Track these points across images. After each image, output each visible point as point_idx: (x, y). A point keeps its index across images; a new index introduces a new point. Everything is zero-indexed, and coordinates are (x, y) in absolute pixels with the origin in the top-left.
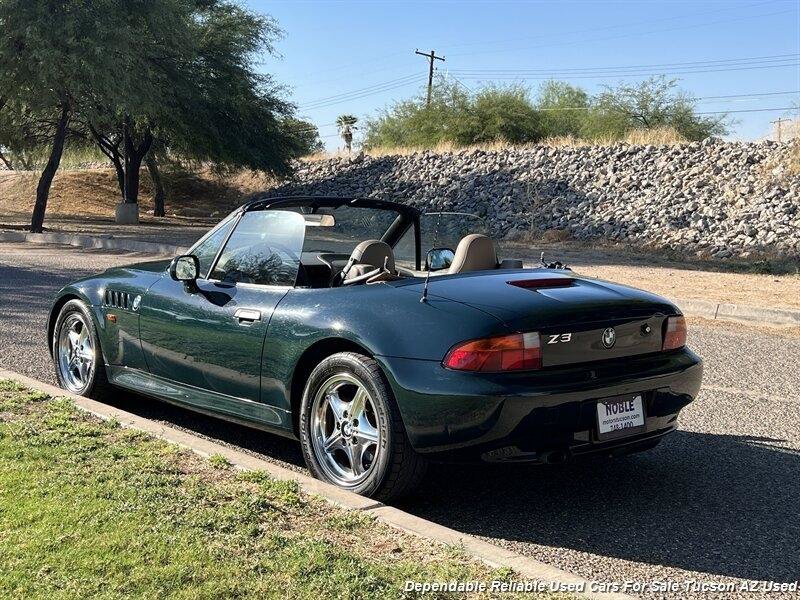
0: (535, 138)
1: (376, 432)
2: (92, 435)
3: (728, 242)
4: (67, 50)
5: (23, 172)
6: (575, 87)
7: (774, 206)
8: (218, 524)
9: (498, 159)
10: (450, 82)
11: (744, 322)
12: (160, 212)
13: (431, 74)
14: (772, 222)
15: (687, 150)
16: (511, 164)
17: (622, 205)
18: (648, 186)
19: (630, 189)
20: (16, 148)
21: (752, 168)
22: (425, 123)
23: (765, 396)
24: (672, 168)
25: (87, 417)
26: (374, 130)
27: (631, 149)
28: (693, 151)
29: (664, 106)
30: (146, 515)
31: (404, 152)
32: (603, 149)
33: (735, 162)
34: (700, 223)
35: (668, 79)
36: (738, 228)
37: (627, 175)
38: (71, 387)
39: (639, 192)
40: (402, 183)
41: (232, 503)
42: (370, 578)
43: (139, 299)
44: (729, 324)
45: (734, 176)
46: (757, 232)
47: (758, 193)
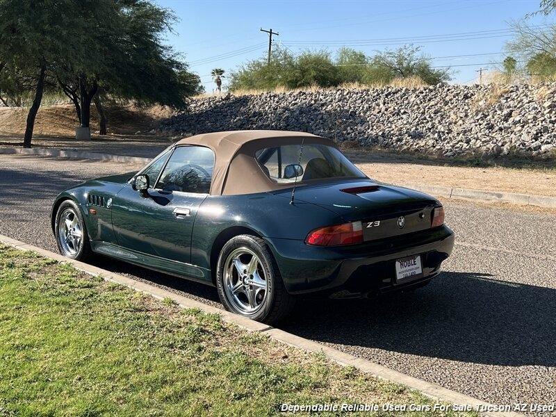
0: (335, 83)
1: (265, 283)
2: (88, 287)
3: (453, 146)
4: (44, 33)
5: (16, 108)
6: (357, 51)
7: (480, 125)
8: (176, 344)
9: (314, 97)
10: (282, 48)
11: (467, 199)
12: (103, 132)
13: (270, 44)
14: (479, 134)
15: (427, 91)
16: (321, 100)
17: (389, 125)
18: (405, 113)
19: (394, 115)
20: (11, 93)
21: (467, 101)
22: (267, 74)
23: (485, 247)
24: (419, 102)
25: (83, 275)
26: (236, 78)
27: (394, 90)
28: (431, 91)
29: (412, 63)
30: (132, 340)
31: (255, 93)
32: (377, 90)
33: (457, 97)
34: (436, 135)
35: (415, 46)
36: (459, 138)
37: (392, 106)
38: (68, 254)
39: (399, 117)
40: (255, 112)
41: (182, 330)
42: (272, 376)
43: (111, 200)
44: (458, 200)
45: (456, 106)
46: (470, 140)
47: (470, 116)
